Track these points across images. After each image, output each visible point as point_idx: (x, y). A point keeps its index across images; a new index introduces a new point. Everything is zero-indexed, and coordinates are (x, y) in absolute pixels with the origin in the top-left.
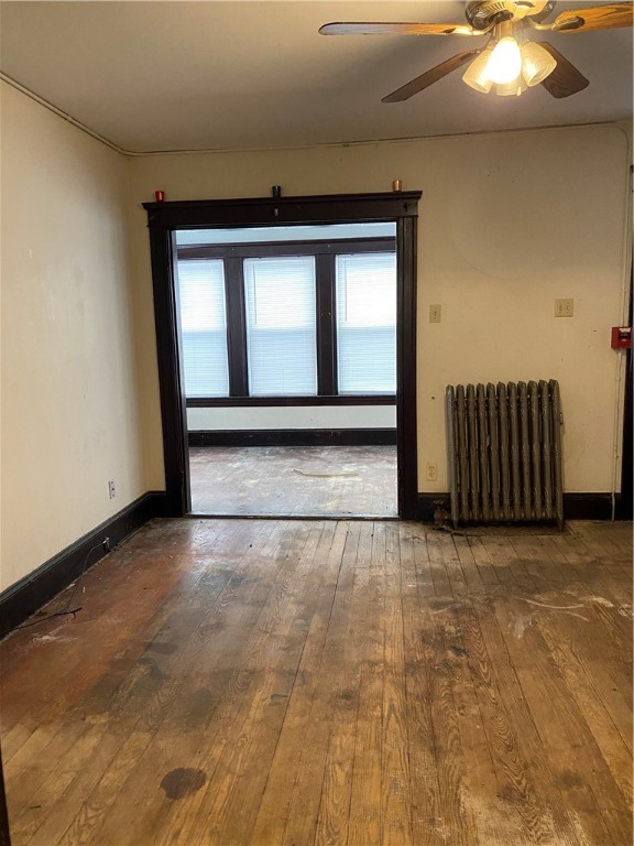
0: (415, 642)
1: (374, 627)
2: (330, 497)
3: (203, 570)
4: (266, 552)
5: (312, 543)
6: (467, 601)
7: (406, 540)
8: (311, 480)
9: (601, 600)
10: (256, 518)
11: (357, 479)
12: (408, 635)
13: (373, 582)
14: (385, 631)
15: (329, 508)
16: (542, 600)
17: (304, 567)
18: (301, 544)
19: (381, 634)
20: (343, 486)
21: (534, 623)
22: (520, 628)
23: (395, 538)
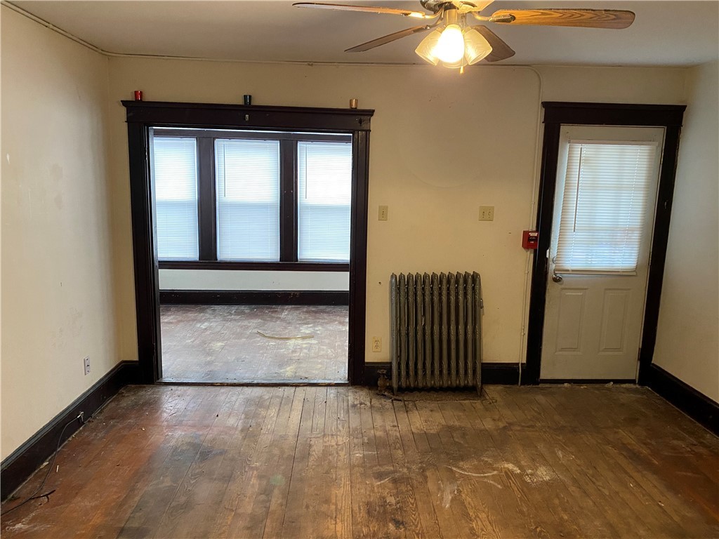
0: (362, 515)
1: (327, 501)
2: (289, 361)
3: (173, 443)
4: (232, 421)
5: (273, 412)
6: (405, 470)
7: (354, 406)
8: (272, 343)
9: (510, 466)
10: (222, 385)
11: (313, 341)
12: (356, 508)
13: (326, 453)
14: (336, 505)
15: (288, 373)
16: (465, 468)
17: (265, 439)
18: (263, 413)
19: (333, 507)
20: (301, 349)
21: (459, 492)
22: (448, 497)
23: (345, 404)
